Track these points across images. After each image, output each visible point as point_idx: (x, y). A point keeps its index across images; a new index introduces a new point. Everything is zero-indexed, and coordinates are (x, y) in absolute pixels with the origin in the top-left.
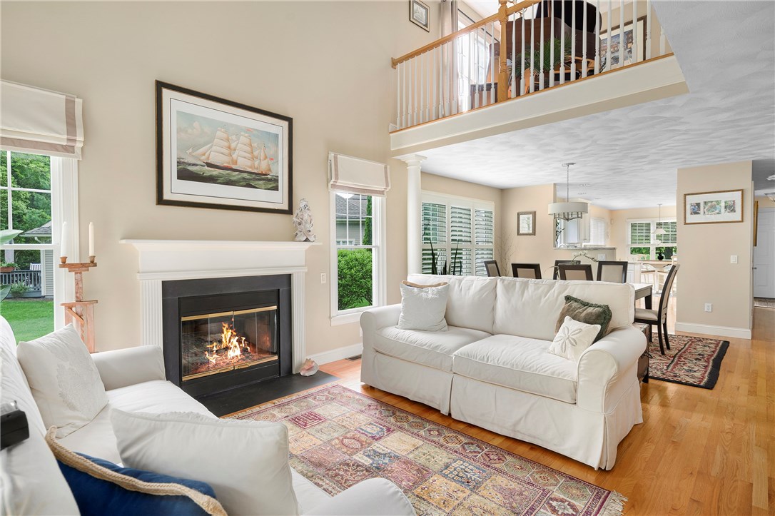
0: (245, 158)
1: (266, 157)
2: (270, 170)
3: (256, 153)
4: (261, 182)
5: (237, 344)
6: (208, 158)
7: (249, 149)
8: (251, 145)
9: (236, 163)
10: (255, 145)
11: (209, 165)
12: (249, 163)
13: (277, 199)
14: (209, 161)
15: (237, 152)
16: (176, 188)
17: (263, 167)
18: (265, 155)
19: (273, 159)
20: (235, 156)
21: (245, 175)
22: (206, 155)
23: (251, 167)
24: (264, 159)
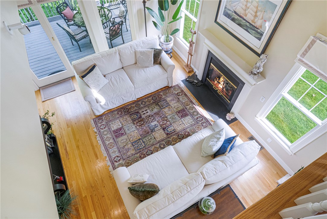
0: (251, 14)
1: (262, 18)
2: (261, 27)
3: (258, 14)
4: (254, 32)
5: (222, 84)
6: (236, 9)
7: (255, 10)
8: (257, 8)
9: (246, 15)
10: (259, 8)
11: (235, 13)
12: (252, 18)
13: (258, 45)
14: (236, 11)
15: (249, 9)
17: (258, 23)
18: (263, 17)
20: (247, 12)
21: (248, 24)
22: (236, 7)
23: (252, 21)
24: (261, 19)
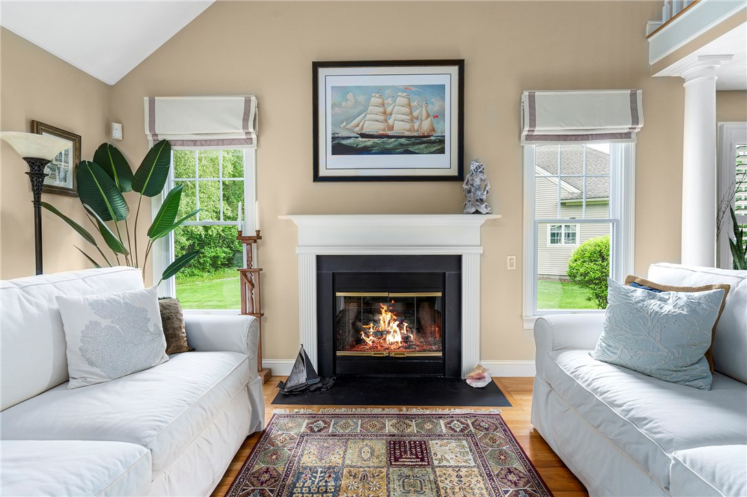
0: (403, 121)
1: (428, 116)
2: (433, 130)
3: (415, 114)
5: (397, 329)
6: (362, 128)
7: (407, 110)
8: (410, 105)
9: (392, 128)
10: (414, 104)
11: (363, 135)
12: (407, 126)
13: (444, 163)
14: (363, 132)
15: (393, 116)
16: (332, 164)
17: (425, 126)
18: (427, 112)
19: (439, 116)
20: (390, 122)
22: (360, 125)
23: (409, 131)
24: (427, 118)
